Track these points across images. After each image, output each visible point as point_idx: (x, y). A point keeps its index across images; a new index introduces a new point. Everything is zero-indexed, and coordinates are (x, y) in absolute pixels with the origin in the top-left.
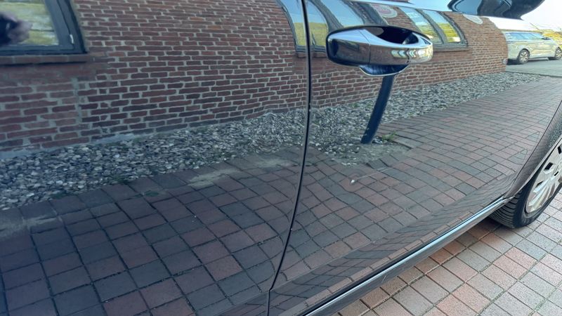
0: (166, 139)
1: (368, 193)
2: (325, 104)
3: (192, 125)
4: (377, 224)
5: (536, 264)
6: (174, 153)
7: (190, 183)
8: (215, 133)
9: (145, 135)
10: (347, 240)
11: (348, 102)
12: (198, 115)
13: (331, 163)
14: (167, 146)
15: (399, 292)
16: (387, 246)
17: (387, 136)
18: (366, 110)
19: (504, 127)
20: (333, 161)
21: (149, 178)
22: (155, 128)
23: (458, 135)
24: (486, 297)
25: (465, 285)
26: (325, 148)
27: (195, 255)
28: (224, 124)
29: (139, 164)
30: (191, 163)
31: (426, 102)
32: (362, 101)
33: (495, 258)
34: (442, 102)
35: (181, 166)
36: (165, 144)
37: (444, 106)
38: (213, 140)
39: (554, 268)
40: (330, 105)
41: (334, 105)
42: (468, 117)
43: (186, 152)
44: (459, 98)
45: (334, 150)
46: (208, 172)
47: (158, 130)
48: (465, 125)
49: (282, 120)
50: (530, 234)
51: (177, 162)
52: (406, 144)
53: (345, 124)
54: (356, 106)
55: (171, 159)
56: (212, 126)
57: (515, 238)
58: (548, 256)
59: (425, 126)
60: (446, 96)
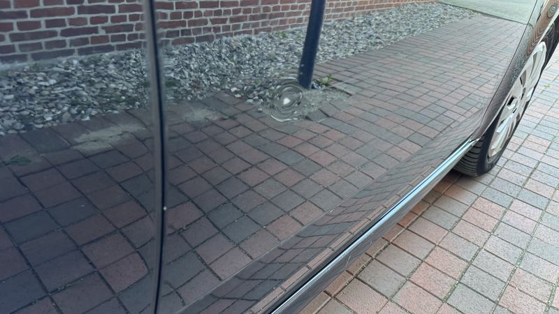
0: (46, 72)
1: (310, 150)
2: (241, 30)
3: (81, 52)
4: (327, 189)
5: (506, 212)
6: (57, 95)
7: (77, 144)
8: (111, 66)
9: (17, 64)
10: (294, 213)
11: (274, 29)
12: (85, 36)
13: (258, 115)
14: (47, 84)
15: (363, 268)
16: (344, 217)
17: (326, 80)
18: (297, 43)
19: (445, 70)
20: (260, 112)
21: (19, 134)
22: (29, 53)
23: (400, 78)
24: (462, 259)
25: (438, 248)
26: (246, 95)
27: (85, 257)
28: (122, 53)
29: (7, 111)
30: (79, 112)
31: (360, 38)
32: (290, 29)
33: (463, 212)
34: (377, 38)
35: (64, 116)
36: (45, 80)
37: (381, 43)
38: (109, 76)
39: (525, 214)
40: (250, 32)
41: (256, 32)
42: (406, 57)
43: (74, 93)
44: (396, 33)
45: (260, 97)
46: (102, 127)
47: (35, 57)
48: (405, 67)
49: (207, 54)
50: (493, 180)
51: (59, 110)
52: (345, 90)
53: (272, 61)
54: (284, 36)
55: (51, 105)
56: (107, 54)
57: (479, 187)
58: (516, 202)
59: (362, 68)
60: (381, 30)
